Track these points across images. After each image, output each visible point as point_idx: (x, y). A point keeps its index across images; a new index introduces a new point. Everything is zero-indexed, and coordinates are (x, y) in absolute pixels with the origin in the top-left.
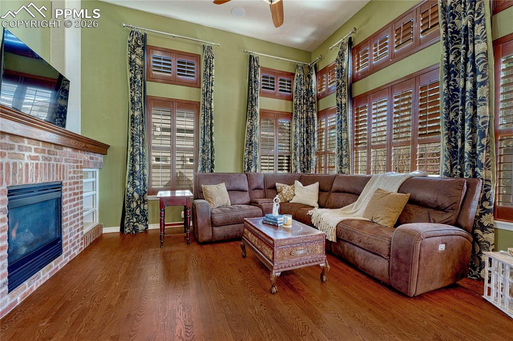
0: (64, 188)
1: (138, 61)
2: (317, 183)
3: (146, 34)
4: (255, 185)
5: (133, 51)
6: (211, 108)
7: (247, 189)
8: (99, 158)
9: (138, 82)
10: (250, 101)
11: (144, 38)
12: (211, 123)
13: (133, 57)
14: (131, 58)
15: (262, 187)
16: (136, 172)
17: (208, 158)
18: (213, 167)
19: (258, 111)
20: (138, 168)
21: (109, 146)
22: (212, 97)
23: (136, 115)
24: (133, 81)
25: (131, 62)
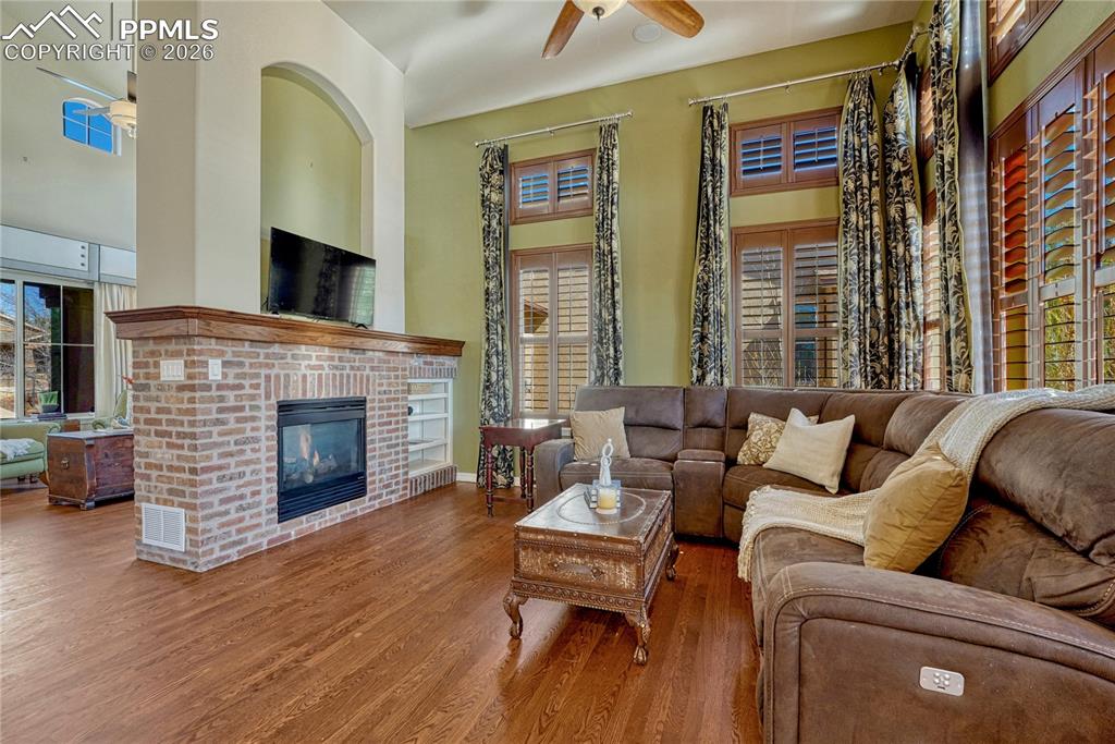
0: (368, 405)
1: (495, 197)
2: (851, 419)
3: (506, 146)
4: (697, 417)
5: (486, 182)
6: (611, 252)
7: (679, 424)
8: (449, 362)
9: (494, 232)
10: (705, 212)
11: (503, 154)
12: (613, 281)
13: (487, 191)
14: (483, 196)
15: (719, 421)
16: (492, 384)
17: (608, 356)
18: (617, 374)
19: (724, 235)
20: (494, 377)
21: (464, 343)
22: (614, 228)
23: (491, 287)
24: (487, 231)
25: (484, 200)
